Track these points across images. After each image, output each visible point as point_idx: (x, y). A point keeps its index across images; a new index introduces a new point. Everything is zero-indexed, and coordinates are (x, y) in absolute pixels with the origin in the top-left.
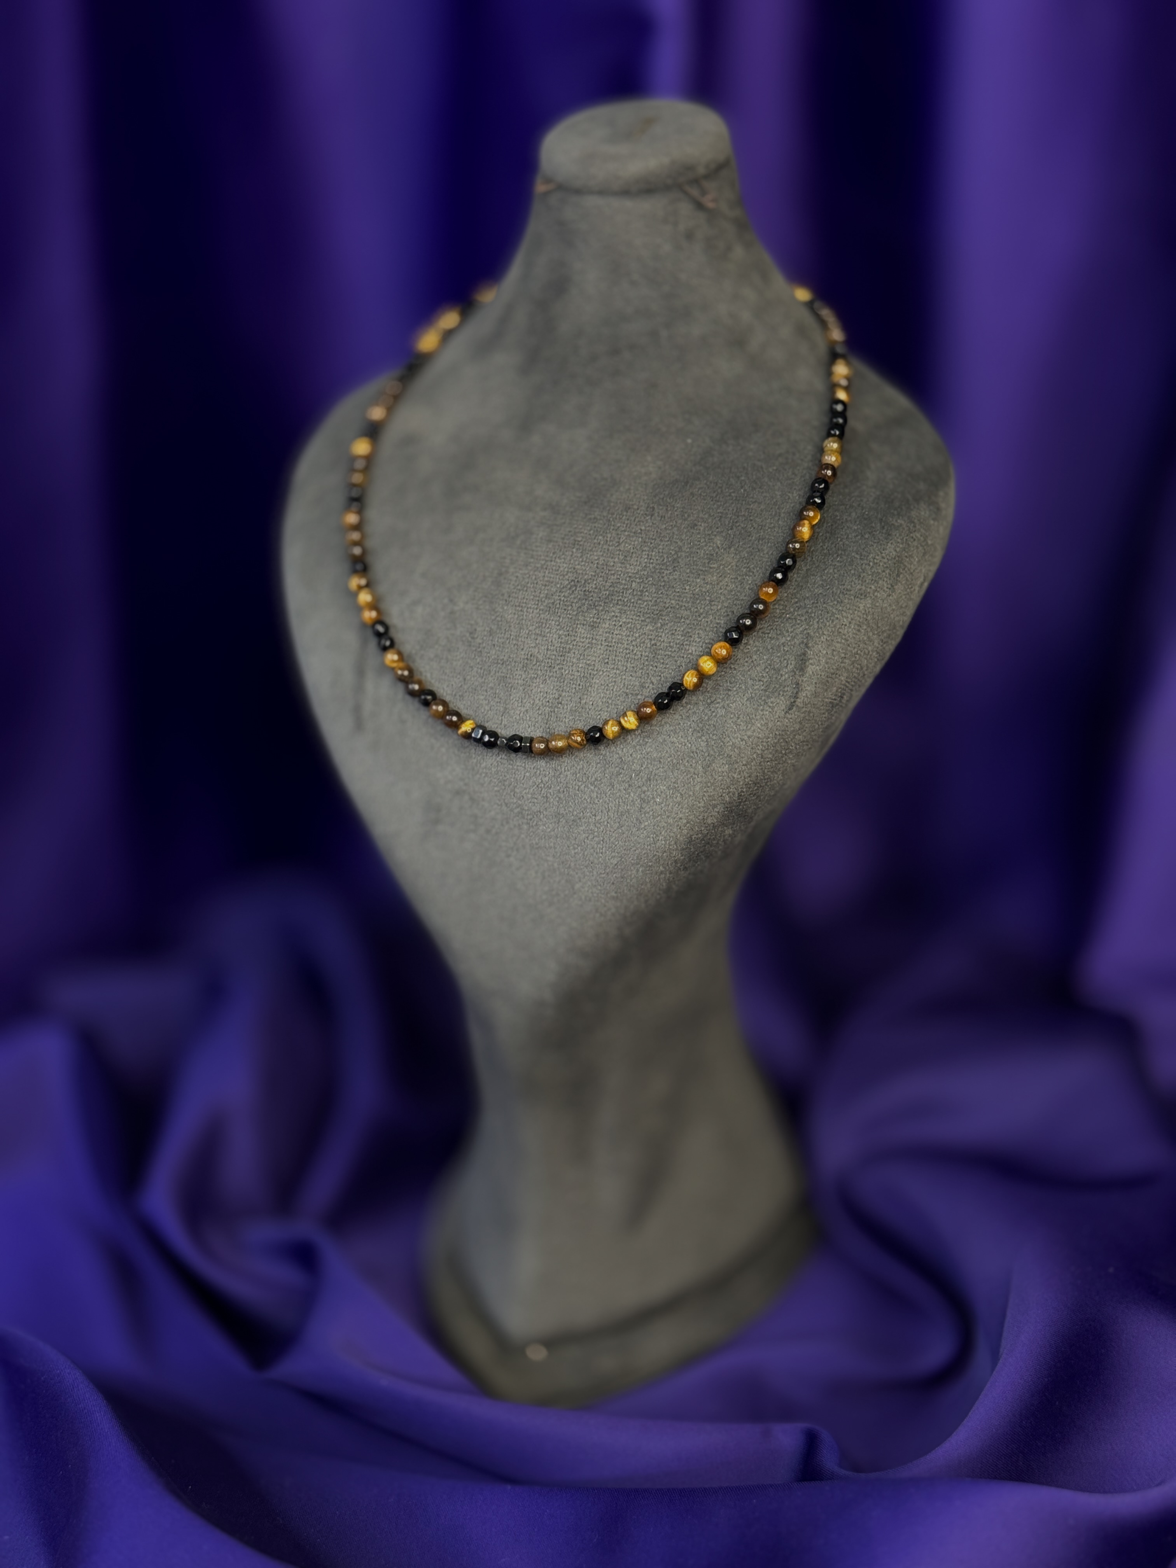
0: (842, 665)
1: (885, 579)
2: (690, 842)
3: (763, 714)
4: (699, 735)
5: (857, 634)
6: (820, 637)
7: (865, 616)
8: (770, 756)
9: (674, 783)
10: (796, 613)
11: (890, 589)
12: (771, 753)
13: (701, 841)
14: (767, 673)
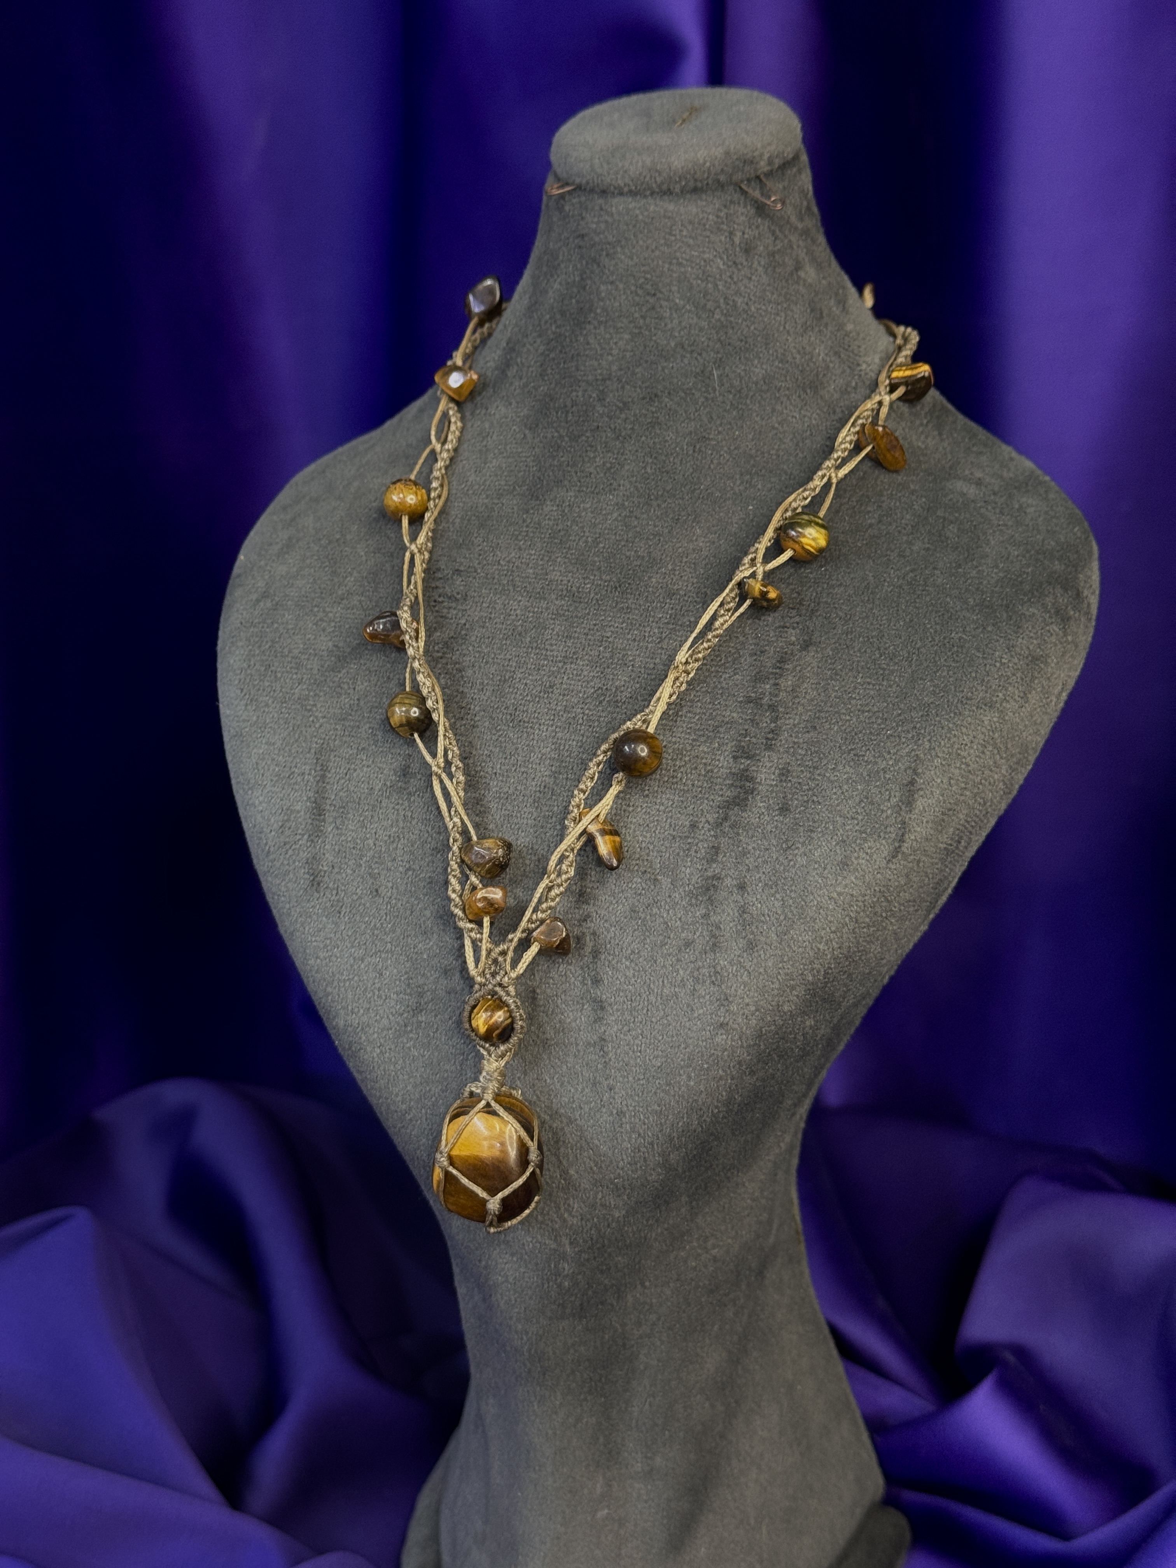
0: (962, 798)
1: (1016, 685)
2: (760, 1036)
3: (858, 864)
4: (773, 891)
5: (980, 757)
6: (933, 762)
7: (991, 733)
8: (867, 920)
9: (739, 956)
10: (900, 729)
11: (1022, 698)
12: (868, 916)
13: (774, 1035)
14: (863, 808)
